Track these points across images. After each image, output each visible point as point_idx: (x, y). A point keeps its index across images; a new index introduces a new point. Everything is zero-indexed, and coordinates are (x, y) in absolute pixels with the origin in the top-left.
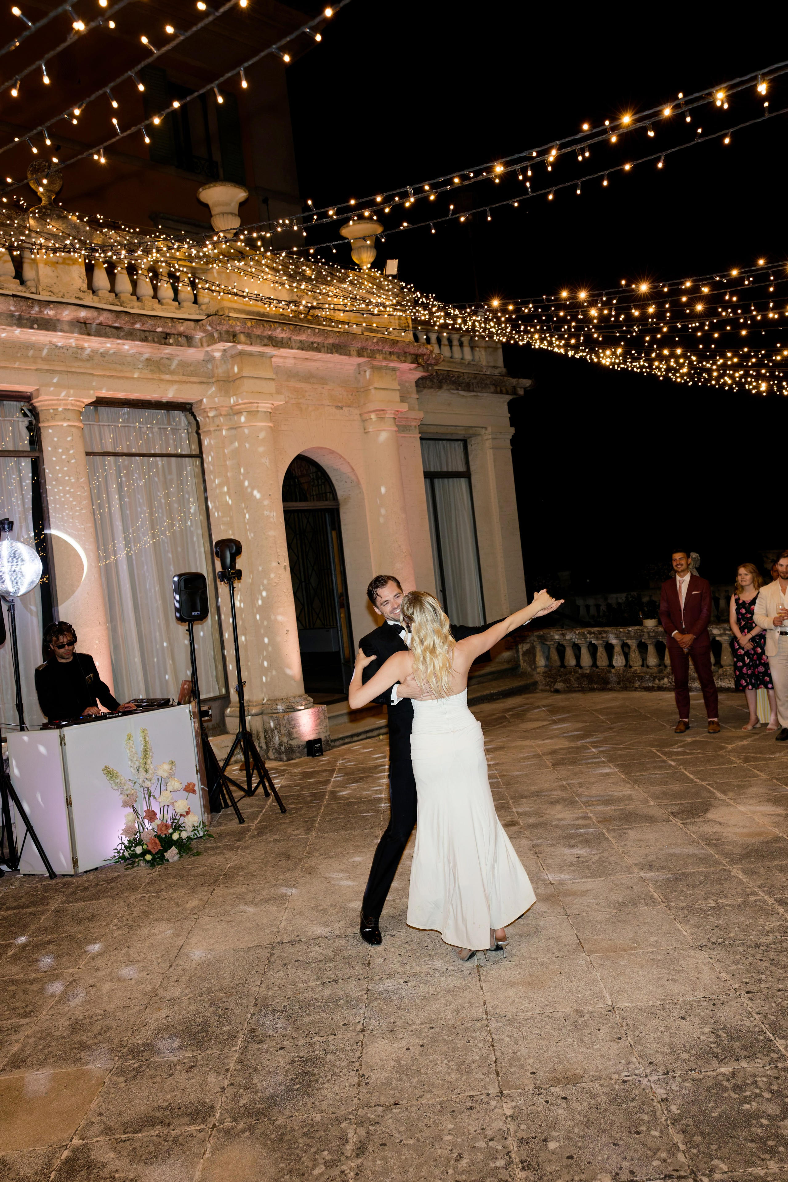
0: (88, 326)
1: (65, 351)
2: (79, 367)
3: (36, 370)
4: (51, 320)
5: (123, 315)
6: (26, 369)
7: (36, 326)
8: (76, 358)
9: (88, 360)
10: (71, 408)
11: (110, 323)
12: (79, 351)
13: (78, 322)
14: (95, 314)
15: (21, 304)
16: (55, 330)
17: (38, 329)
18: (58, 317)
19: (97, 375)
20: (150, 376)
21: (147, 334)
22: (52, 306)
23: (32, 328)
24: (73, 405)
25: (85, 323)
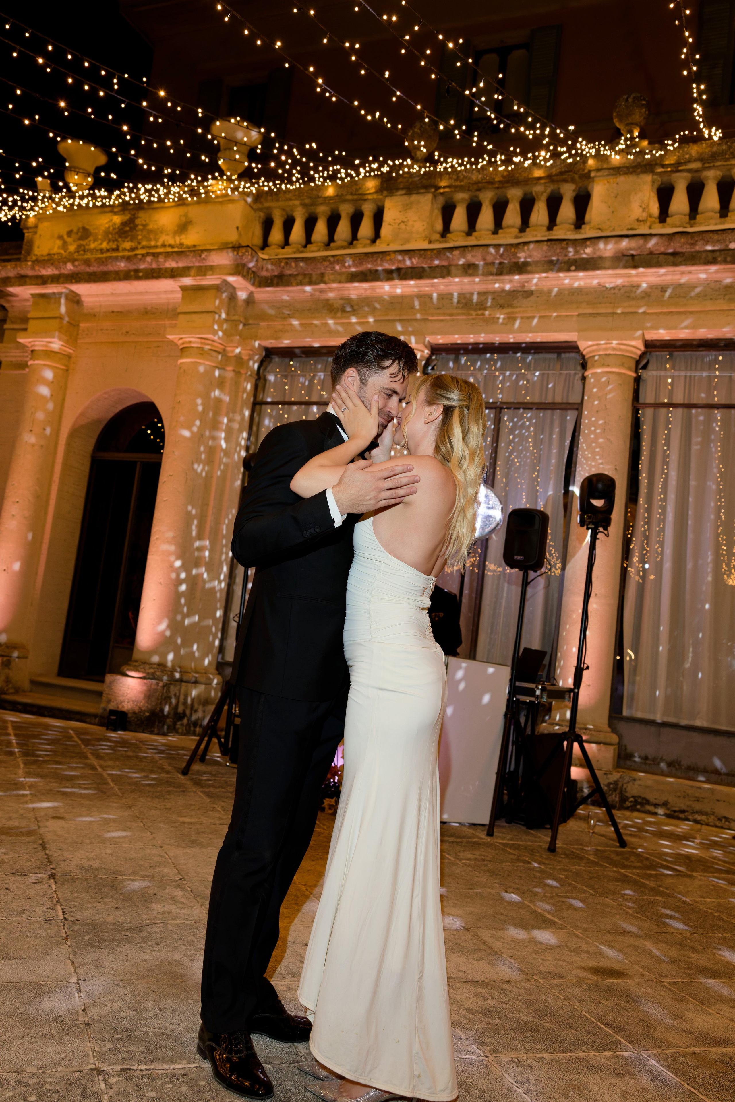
0: (636, 258)
1: (616, 291)
2: (630, 306)
3: (579, 315)
4: (592, 258)
5: (677, 237)
6: (567, 316)
7: (573, 268)
8: (629, 297)
9: (643, 298)
10: (612, 352)
11: (662, 249)
12: (634, 289)
13: (624, 255)
14: (641, 241)
15: (555, 247)
16: (598, 269)
17: (575, 271)
18: (598, 254)
19: (652, 314)
20: (725, 307)
21: (718, 254)
22: (588, 243)
23: (569, 270)
24: (614, 349)
25: (633, 256)
